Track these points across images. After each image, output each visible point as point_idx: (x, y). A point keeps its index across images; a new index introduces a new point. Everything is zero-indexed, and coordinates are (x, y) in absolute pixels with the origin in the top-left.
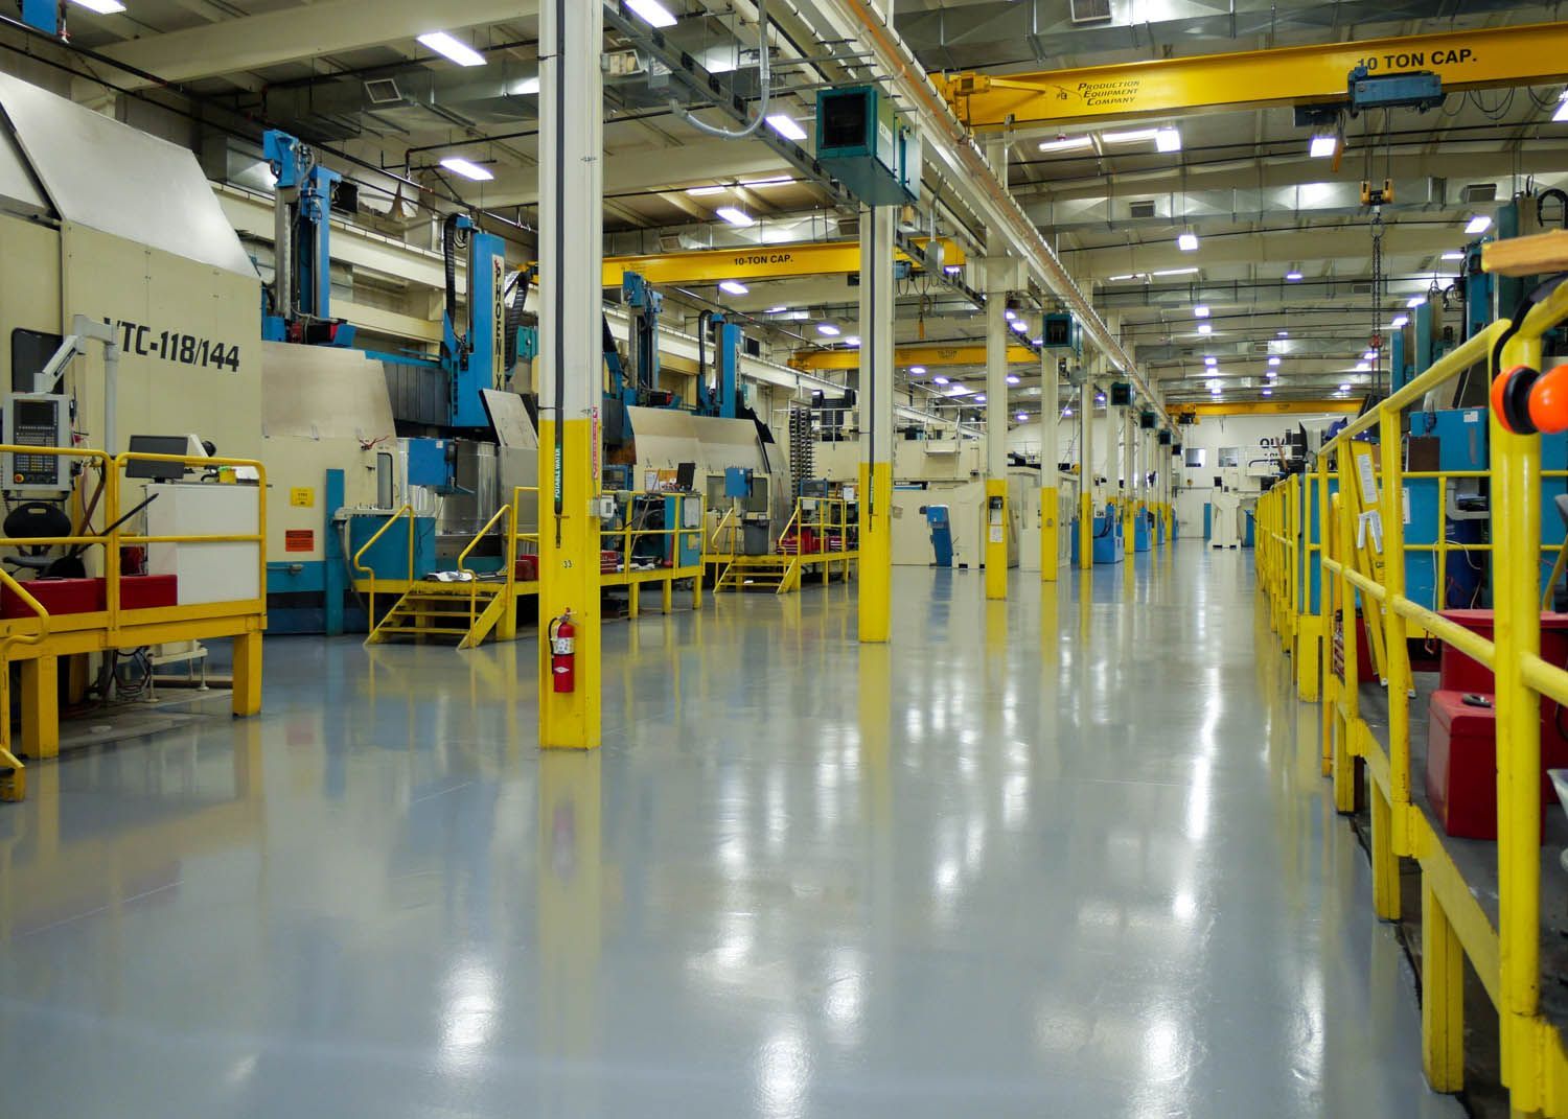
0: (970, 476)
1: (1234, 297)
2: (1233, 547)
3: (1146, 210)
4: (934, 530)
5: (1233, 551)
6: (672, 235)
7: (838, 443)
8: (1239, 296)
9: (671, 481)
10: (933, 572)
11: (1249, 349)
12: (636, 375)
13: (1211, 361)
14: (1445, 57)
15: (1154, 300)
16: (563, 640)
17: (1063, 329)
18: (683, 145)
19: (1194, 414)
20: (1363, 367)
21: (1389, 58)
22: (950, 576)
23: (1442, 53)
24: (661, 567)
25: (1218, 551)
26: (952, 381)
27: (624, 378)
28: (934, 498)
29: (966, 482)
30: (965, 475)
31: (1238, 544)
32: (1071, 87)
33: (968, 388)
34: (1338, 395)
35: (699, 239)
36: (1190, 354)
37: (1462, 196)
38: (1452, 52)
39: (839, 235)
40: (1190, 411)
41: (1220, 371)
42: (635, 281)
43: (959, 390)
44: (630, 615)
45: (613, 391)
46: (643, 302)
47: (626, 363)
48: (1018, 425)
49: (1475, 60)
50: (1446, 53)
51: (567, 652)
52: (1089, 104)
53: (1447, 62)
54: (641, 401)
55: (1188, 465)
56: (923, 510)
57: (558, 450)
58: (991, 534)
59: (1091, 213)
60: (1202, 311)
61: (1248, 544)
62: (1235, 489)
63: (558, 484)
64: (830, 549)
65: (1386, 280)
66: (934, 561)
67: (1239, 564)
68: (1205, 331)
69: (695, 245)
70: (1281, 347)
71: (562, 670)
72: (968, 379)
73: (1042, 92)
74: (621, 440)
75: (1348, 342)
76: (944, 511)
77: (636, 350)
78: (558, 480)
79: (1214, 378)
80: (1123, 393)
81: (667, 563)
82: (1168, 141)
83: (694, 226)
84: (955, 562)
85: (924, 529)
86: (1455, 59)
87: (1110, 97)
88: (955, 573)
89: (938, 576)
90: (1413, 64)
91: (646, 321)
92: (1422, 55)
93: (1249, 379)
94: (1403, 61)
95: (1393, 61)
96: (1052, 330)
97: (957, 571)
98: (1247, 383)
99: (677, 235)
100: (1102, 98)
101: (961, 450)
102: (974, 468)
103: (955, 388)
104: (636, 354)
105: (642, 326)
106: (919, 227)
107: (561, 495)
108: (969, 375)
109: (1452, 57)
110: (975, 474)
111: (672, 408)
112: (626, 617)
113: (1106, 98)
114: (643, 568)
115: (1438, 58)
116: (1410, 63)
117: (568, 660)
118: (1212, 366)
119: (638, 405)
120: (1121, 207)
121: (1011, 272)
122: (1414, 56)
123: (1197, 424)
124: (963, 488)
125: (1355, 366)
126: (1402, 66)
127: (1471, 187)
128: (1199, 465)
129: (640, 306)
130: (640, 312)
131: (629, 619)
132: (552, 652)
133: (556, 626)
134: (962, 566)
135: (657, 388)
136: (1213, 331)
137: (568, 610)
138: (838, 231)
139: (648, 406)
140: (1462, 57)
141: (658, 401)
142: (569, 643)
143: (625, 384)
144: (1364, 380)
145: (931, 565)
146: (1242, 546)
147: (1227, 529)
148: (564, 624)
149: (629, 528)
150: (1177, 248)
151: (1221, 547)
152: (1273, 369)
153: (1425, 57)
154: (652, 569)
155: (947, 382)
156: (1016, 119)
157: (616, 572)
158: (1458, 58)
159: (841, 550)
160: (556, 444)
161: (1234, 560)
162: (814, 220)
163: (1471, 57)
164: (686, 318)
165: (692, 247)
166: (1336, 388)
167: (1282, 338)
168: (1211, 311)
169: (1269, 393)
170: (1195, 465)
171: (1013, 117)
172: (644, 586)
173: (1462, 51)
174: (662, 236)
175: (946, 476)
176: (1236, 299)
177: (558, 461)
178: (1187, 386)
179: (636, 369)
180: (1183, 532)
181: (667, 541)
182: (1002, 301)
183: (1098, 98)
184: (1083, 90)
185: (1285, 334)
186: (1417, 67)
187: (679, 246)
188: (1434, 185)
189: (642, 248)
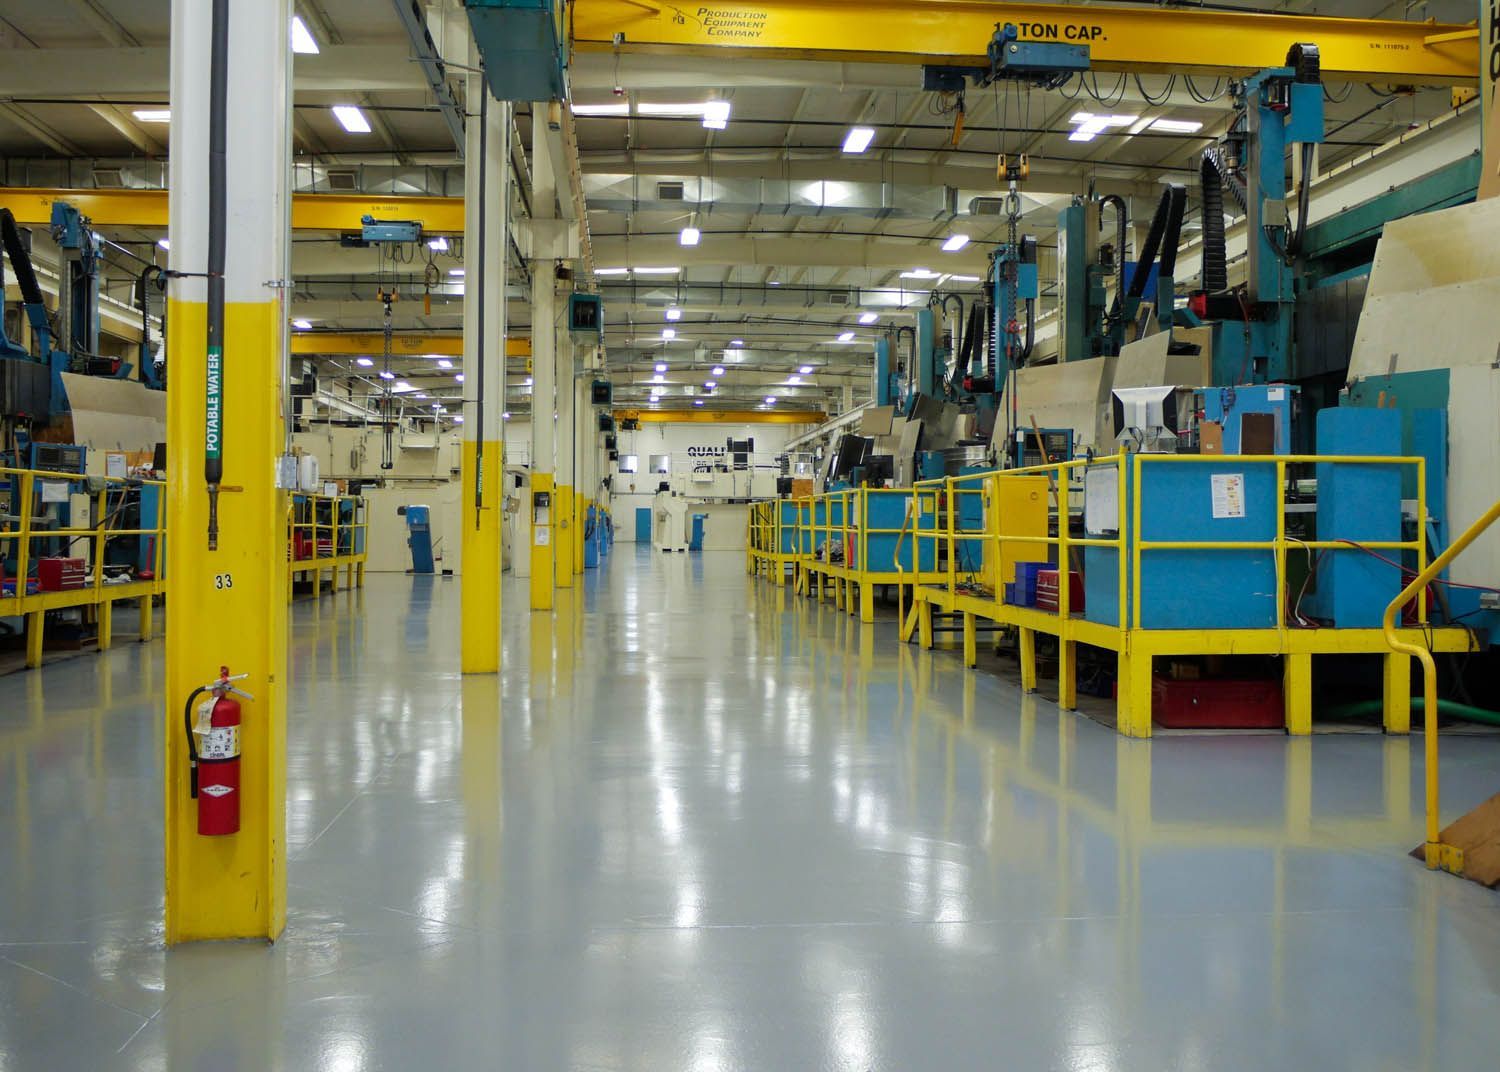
0: (450, 474)
1: (719, 299)
2: (681, 550)
3: (673, 192)
4: (412, 532)
5: (681, 555)
6: (115, 169)
7: (297, 434)
8: (725, 298)
9: (145, 466)
10: (410, 579)
11: (706, 356)
12: (69, 334)
13: (661, 368)
14: (1077, 32)
15: (642, 297)
16: (221, 731)
17: (591, 311)
18: (140, 45)
19: (637, 420)
20: (795, 380)
21: (1025, 25)
22: (430, 584)
23: (1075, 28)
24: (137, 577)
25: (667, 555)
26: (398, 376)
27: (51, 338)
28: (416, 499)
29: (445, 481)
30: (444, 472)
31: (686, 547)
32: (690, 11)
33: (412, 385)
34: (762, 407)
35: (146, 178)
36: (651, 358)
37: (972, 205)
38: (1084, 28)
39: (328, 188)
40: (633, 417)
41: (665, 378)
42: (68, 215)
43: (402, 387)
44: (100, 645)
45: (37, 355)
46: (80, 242)
47: (55, 319)
48: (453, 427)
49: (1105, 39)
50: (1079, 30)
51: (229, 754)
52: (709, 33)
53: (1080, 37)
54: (76, 368)
55: (622, 471)
56: (402, 511)
57: (214, 357)
58: (536, 534)
59: (617, 190)
60: (674, 314)
61: (696, 547)
62: (682, 494)
63: (213, 423)
64: (321, 555)
65: (859, 291)
66: (411, 566)
67: (686, 566)
68: (669, 335)
69: (139, 185)
70: (734, 356)
71: (217, 791)
72: (412, 376)
73: (655, 12)
74: (48, 417)
75: (795, 355)
76: (423, 512)
77: (69, 302)
78: (214, 415)
79: (659, 385)
80: (604, 391)
81: (146, 573)
82: (716, 114)
83: (141, 162)
84: (438, 567)
85: (402, 530)
86: (1087, 36)
87: (734, 28)
88: (438, 581)
89: (415, 583)
90: (1048, 35)
91: (83, 266)
92: (1056, 27)
93: (692, 387)
94: (1038, 30)
95: (1029, 29)
96: (579, 311)
97: (440, 578)
98: (690, 391)
99: (119, 169)
100: (725, 28)
101: (440, 445)
102: (456, 465)
103: (399, 384)
104: (69, 309)
105: (78, 273)
106: (425, 188)
107: (220, 444)
108: (413, 371)
109: (1084, 33)
110: (455, 472)
111: (120, 378)
112: (93, 647)
113: (729, 28)
114: (115, 580)
115: (1071, 32)
116: (1045, 34)
117: (228, 770)
118: (660, 373)
119: (71, 371)
120: (648, 186)
121: (561, 237)
122: (1048, 27)
123: (640, 429)
124: (445, 486)
125: (787, 379)
126: (1037, 36)
127: (981, 199)
128: (631, 471)
129: (75, 248)
130: (76, 256)
131: (99, 651)
132: (194, 755)
133: (207, 705)
134: (447, 572)
135: (95, 352)
136: (676, 335)
137: (225, 672)
138: (328, 184)
139: (86, 374)
140: (1093, 34)
141: (100, 368)
142: (233, 736)
143: (52, 346)
144: (793, 393)
145: (408, 572)
146: (690, 549)
147: (674, 533)
148: (222, 699)
149: (101, 528)
150: (677, 242)
151: (670, 550)
152: (714, 378)
153: (1058, 28)
154: (127, 582)
155: (392, 377)
156: (626, 39)
157: (82, 587)
158: (1090, 34)
159: (331, 556)
160: (210, 343)
161: (682, 562)
162: (296, 167)
163: (1102, 35)
164: (108, 280)
165: (135, 187)
166: (762, 400)
167: (736, 348)
168: (682, 314)
169: (701, 403)
170: (627, 471)
171: (623, 35)
172: (119, 604)
173: (1093, 28)
174: (95, 169)
175: (427, 474)
176: (722, 300)
177: (213, 379)
178: (633, 392)
179: (69, 327)
180: (617, 536)
181: (144, 545)
182: (551, 271)
183: (719, 28)
184: (704, 16)
185: (740, 343)
186: (1051, 38)
187: (120, 183)
188: (948, 192)
189: (69, 179)
